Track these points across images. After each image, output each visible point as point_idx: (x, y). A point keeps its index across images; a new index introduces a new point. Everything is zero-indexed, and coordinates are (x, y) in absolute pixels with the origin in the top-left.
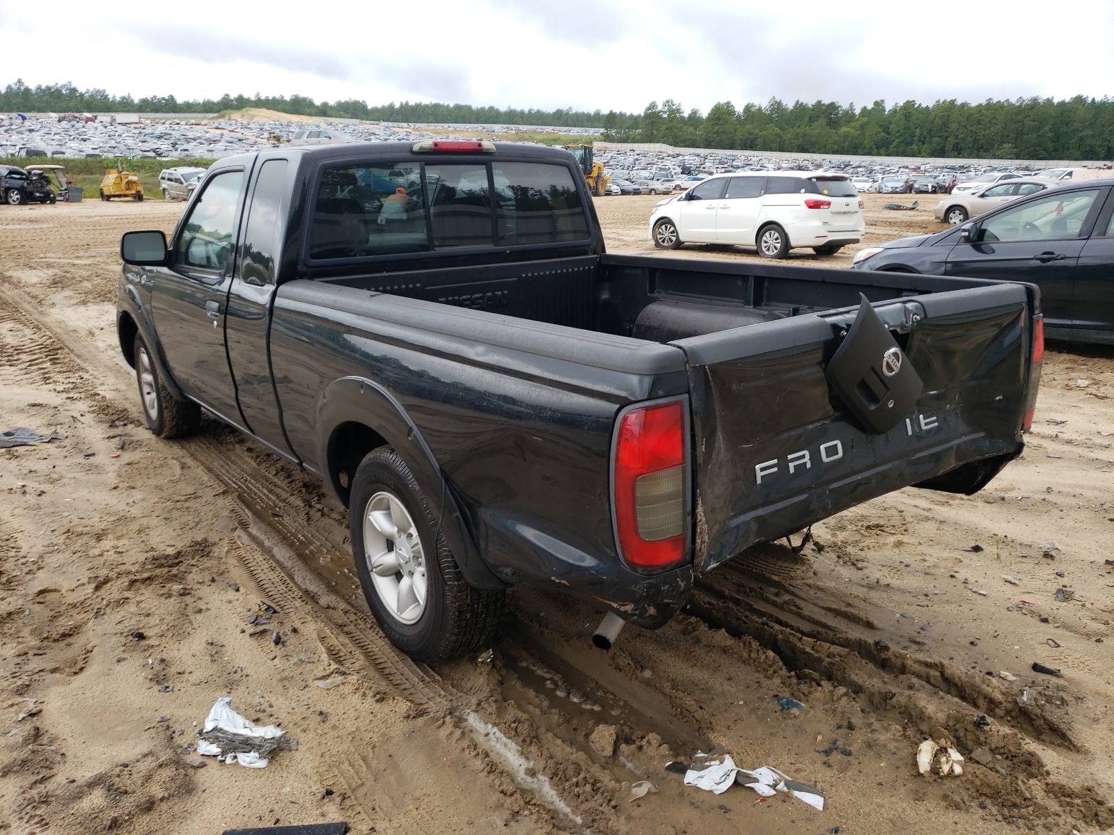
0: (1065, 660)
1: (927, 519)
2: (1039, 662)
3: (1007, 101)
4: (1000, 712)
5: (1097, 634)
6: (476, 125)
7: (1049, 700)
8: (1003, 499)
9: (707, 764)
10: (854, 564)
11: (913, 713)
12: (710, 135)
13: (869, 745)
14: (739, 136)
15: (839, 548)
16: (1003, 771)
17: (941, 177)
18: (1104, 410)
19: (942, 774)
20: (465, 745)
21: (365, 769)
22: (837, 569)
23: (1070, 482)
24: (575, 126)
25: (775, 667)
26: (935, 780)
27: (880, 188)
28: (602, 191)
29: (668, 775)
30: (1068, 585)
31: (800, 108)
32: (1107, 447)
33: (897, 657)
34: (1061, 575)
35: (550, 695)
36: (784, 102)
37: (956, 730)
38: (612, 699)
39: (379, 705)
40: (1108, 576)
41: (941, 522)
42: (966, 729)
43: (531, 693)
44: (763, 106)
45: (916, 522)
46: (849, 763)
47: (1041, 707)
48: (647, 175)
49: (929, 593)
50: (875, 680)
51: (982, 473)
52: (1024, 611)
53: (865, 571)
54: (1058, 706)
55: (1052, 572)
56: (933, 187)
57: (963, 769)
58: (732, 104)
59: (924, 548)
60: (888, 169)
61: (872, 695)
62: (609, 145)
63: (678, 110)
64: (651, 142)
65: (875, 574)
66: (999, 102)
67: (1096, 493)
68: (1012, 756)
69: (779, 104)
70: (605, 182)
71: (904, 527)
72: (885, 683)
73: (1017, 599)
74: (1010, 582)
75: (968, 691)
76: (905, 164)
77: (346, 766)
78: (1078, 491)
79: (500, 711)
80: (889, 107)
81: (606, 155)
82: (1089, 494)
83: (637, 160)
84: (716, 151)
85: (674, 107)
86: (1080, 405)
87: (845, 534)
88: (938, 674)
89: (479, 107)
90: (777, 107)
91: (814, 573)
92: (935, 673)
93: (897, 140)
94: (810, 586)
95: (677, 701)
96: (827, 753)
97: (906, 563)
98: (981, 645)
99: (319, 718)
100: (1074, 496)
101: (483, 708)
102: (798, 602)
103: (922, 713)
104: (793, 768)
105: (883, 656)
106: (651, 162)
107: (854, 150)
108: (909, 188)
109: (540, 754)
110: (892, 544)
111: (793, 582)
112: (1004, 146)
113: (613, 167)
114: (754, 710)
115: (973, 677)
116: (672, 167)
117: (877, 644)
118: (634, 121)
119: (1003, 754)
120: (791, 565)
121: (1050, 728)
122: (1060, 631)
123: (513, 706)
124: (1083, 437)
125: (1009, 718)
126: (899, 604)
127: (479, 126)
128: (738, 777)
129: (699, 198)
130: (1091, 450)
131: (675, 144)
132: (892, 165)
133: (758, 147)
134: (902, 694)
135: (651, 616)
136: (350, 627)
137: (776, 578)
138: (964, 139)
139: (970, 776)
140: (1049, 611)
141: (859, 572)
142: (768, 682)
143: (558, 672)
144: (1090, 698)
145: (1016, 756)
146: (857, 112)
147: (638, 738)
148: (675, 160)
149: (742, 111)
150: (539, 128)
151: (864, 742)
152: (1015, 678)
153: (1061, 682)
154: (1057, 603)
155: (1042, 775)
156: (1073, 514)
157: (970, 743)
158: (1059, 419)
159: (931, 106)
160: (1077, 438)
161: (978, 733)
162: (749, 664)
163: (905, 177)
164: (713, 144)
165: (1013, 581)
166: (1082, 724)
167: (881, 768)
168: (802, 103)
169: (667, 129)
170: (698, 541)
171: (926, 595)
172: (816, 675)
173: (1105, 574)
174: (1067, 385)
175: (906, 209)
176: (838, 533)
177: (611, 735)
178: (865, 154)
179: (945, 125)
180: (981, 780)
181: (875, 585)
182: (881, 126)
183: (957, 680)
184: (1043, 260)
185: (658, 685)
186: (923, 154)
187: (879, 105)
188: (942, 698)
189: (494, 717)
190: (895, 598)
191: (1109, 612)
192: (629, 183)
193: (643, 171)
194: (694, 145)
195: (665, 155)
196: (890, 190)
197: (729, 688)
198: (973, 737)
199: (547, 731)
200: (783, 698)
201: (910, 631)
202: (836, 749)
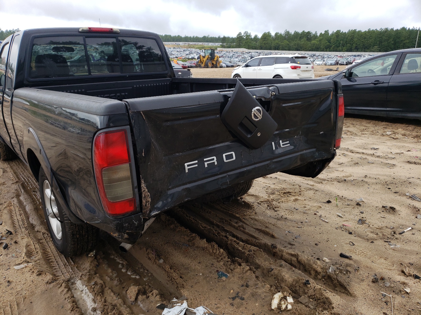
0: (355, 251)
1: (310, 189)
2: (344, 253)
3: (376, 29)
4: (319, 277)
5: (372, 239)
6: (173, 43)
7: (341, 271)
8: (345, 180)
9: (175, 305)
10: (274, 209)
11: (279, 278)
12: (262, 44)
13: (253, 295)
14: (273, 45)
15: (269, 202)
16: (312, 307)
17: (350, 59)
18: (396, 144)
19: (282, 309)
20: (67, 297)
21: (16, 309)
22: (266, 211)
23: (375, 173)
24: (211, 42)
25: (222, 257)
26: (279, 312)
27: (326, 63)
28: (218, 66)
29: (157, 310)
30: (364, 217)
31: (296, 34)
32: (393, 158)
33: (280, 251)
34: (362, 213)
35: (119, 271)
36: (290, 32)
37: (296, 287)
38: (146, 273)
39: (38, 277)
40: (382, 213)
41: (316, 190)
42: (300, 286)
43: (110, 270)
44: (282, 33)
45: (305, 190)
46: (242, 304)
47: (337, 275)
48: (237, 60)
49: (303, 222)
50: (267, 262)
51: (319, 168)
52: (343, 229)
53: (278, 212)
54: (345, 274)
55: (359, 211)
56: (346, 62)
57: (292, 307)
58: (270, 32)
59: (306, 202)
60: (330, 56)
61: (264, 269)
62: (223, 49)
63: (250, 35)
64: (239, 47)
65: (282, 213)
66: (373, 30)
67: (385, 177)
68: (318, 299)
69: (288, 32)
70: (220, 62)
71: (300, 193)
72: (271, 264)
73: (341, 224)
74: (340, 216)
75: (307, 267)
76: (337, 55)
77: (8, 308)
78: (378, 177)
79: (89, 280)
80: (330, 33)
81: (222, 53)
82: (382, 178)
83: (234, 54)
84: (264, 51)
85: (248, 34)
86: (386, 142)
87: (274, 196)
88: (296, 259)
89: (174, 36)
90: (288, 33)
91: (255, 213)
92: (294, 259)
93: (334, 46)
94: (252, 219)
95: (170, 274)
96: (234, 299)
97: (296, 209)
98: (320, 245)
99: (7, 284)
100: (375, 179)
101: (83, 278)
102: (245, 225)
103: (283, 278)
104: (216, 306)
105: (274, 251)
106: (239, 55)
107: (317, 49)
108: (337, 63)
109: (100, 300)
110: (292, 200)
111: (245, 217)
112: (375, 47)
113: (225, 57)
114: (206, 278)
115: (310, 261)
116: (247, 57)
117: (272, 245)
118: (233, 40)
119: (314, 298)
120: (247, 210)
121: (340, 285)
122: (356, 238)
123: (97, 277)
124: (384, 155)
125: (324, 280)
126: (289, 227)
127: (174, 43)
128: (187, 312)
129: (250, 66)
130: (387, 160)
131: (249, 48)
132: (332, 55)
133: (280, 49)
134: (276, 269)
135: (126, 238)
136: (43, 240)
137: (238, 215)
138: (359, 45)
139: (294, 310)
140: (353, 229)
141: (275, 212)
142: (218, 264)
143: (126, 260)
144: (363, 269)
145: (319, 299)
146: (318, 35)
147: (149, 292)
148: (248, 54)
149: (274, 35)
150: (197, 43)
151: (251, 293)
152: (329, 261)
153: (351, 262)
154: (358, 225)
155: (330, 308)
156: (373, 186)
157: (301, 292)
158: (376, 148)
159: (347, 32)
160: (382, 155)
161: (305, 288)
162: (212, 255)
163: (336, 59)
164: (263, 48)
165: (341, 216)
166: (356, 282)
167: (256, 306)
168: (297, 32)
169: (246, 42)
170: (144, 201)
171: (302, 223)
172: (240, 260)
173: (381, 212)
174: (382, 134)
175: (334, 71)
176: (270, 195)
177: (135, 291)
178: (321, 51)
179: (352, 39)
180: (299, 312)
181: (281, 218)
182: (327, 40)
183: (303, 262)
184: (375, 84)
185: (163, 267)
186: (344, 51)
187: (327, 32)
188: (294, 271)
189: (86, 282)
190: (288, 224)
191: (380, 229)
192: (230, 63)
193: (236, 59)
194: (255, 48)
195: (244, 52)
196: (330, 64)
197: (198, 267)
198: (302, 290)
199: (109, 288)
200: (220, 272)
201: (290, 239)
202: (238, 297)
